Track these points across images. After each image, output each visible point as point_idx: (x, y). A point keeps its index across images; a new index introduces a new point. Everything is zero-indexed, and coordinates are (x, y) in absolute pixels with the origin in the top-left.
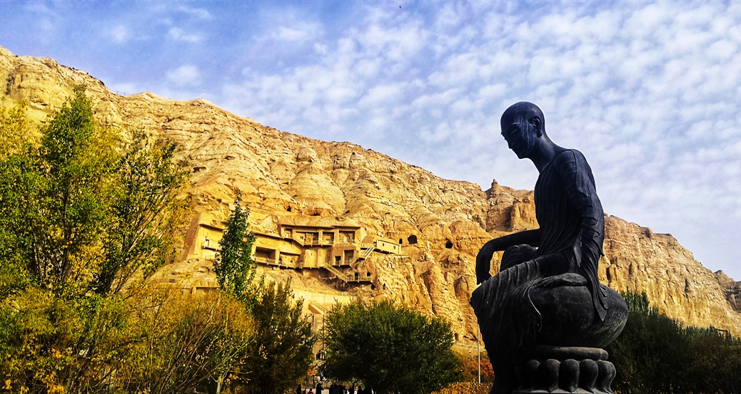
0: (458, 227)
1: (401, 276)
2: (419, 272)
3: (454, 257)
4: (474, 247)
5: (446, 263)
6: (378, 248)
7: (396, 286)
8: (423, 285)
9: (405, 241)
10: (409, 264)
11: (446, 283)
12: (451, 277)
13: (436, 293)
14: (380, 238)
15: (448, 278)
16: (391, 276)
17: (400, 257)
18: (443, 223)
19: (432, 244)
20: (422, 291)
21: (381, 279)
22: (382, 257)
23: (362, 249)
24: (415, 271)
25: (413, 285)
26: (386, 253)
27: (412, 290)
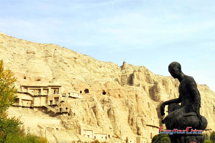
0: (108, 85)
1: (82, 109)
2: (90, 107)
3: (107, 99)
4: (116, 94)
5: (103, 101)
6: (70, 96)
7: (80, 114)
8: (93, 113)
9: (83, 92)
10: (85, 103)
11: (103, 111)
12: (106, 108)
13: (99, 116)
14: (71, 91)
15: (104, 109)
16: (77, 109)
17: (81, 100)
18: (101, 83)
19: (96, 93)
21: (73, 111)
22: (73, 100)
23: (63, 96)
26: (74, 98)
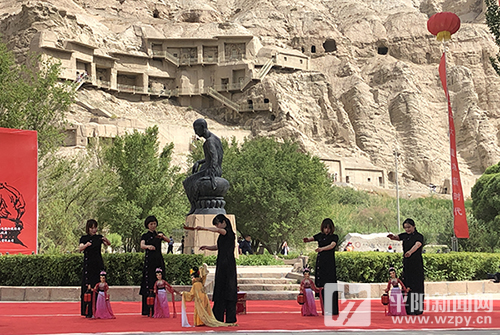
0: (397, 23)
1: (311, 100)
3: (389, 68)
5: (379, 78)
6: (278, 64)
7: (306, 114)
8: (342, 109)
9: (320, 48)
11: (376, 105)
14: (280, 50)
15: (379, 98)
16: (297, 101)
17: (308, 74)
19: (359, 51)
20: (340, 120)
21: (284, 107)
22: (284, 77)
23: (256, 67)
24: (330, 93)
25: (328, 111)
27: (326, 117)
